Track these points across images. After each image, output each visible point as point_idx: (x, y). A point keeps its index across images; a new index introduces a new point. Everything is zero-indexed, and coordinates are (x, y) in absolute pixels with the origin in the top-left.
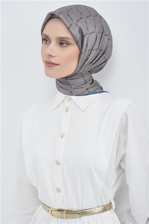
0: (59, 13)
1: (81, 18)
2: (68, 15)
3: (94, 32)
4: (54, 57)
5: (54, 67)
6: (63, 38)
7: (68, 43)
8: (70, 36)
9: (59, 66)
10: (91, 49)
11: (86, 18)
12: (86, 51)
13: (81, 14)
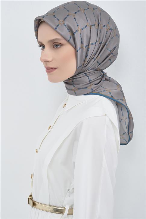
0: (43, 17)
1: (68, 16)
2: (54, 16)
3: (86, 27)
6: (53, 40)
7: (60, 44)
9: (57, 70)
10: (87, 44)
11: (74, 14)
12: (82, 48)
13: (68, 11)
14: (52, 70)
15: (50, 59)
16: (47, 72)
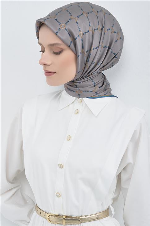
0: (45, 20)
1: (70, 20)
2: (56, 19)
3: (88, 31)
4: (50, 65)
5: (52, 75)
6: (53, 44)
8: (59, 42)
9: (56, 74)
10: (89, 49)
11: (76, 18)
12: (83, 52)
13: (71, 15)
14: (50, 73)
15: (49, 63)
16: (46, 75)
